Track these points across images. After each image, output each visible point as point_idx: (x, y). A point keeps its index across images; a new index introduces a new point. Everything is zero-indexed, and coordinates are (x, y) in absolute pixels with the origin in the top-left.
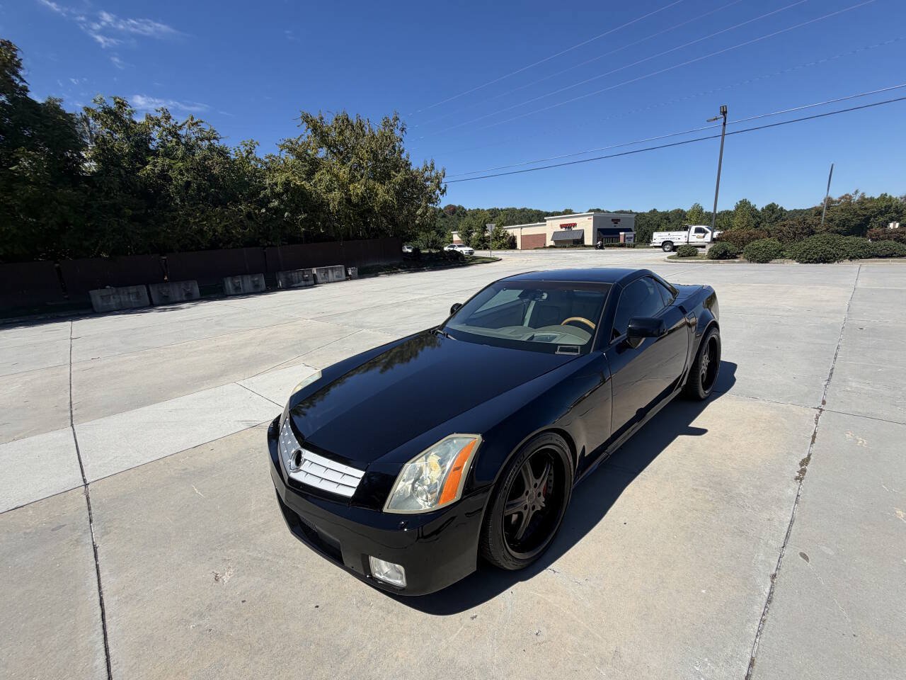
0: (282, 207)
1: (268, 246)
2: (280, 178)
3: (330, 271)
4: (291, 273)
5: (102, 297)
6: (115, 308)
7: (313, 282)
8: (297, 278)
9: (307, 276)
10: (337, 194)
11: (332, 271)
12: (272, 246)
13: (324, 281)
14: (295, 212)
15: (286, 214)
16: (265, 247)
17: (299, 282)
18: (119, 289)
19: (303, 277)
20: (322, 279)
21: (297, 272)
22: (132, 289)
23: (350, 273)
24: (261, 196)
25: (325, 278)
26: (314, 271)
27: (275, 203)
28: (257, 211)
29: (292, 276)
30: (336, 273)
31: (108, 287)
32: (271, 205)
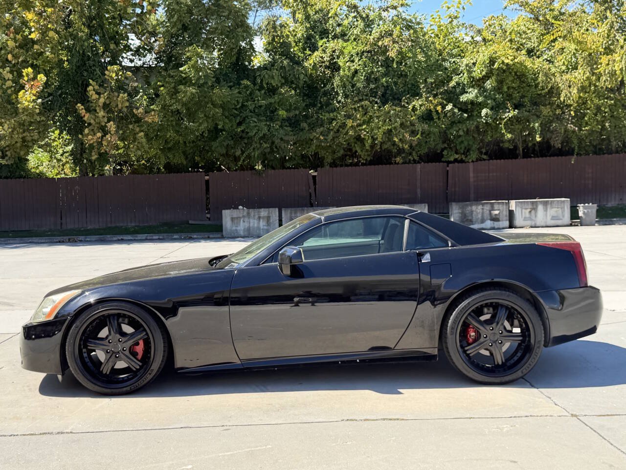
0: (481, 99)
1: (456, 161)
2: (483, 55)
3: (540, 208)
4: (471, 206)
5: (232, 219)
6: (242, 233)
7: (507, 224)
8: (480, 216)
9: (497, 212)
10: (580, 75)
11: (546, 210)
12: (462, 161)
13: (529, 223)
14: (498, 108)
15: (484, 111)
16: (449, 162)
17: (483, 221)
18: (251, 210)
19: (490, 214)
20: (525, 219)
21: (483, 204)
22: (264, 212)
23: (581, 214)
24: (452, 84)
25: (530, 219)
26: (513, 203)
27: (471, 94)
28: (439, 108)
29: (472, 212)
30: (552, 212)
31: (240, 207)
32: (464, 98)
